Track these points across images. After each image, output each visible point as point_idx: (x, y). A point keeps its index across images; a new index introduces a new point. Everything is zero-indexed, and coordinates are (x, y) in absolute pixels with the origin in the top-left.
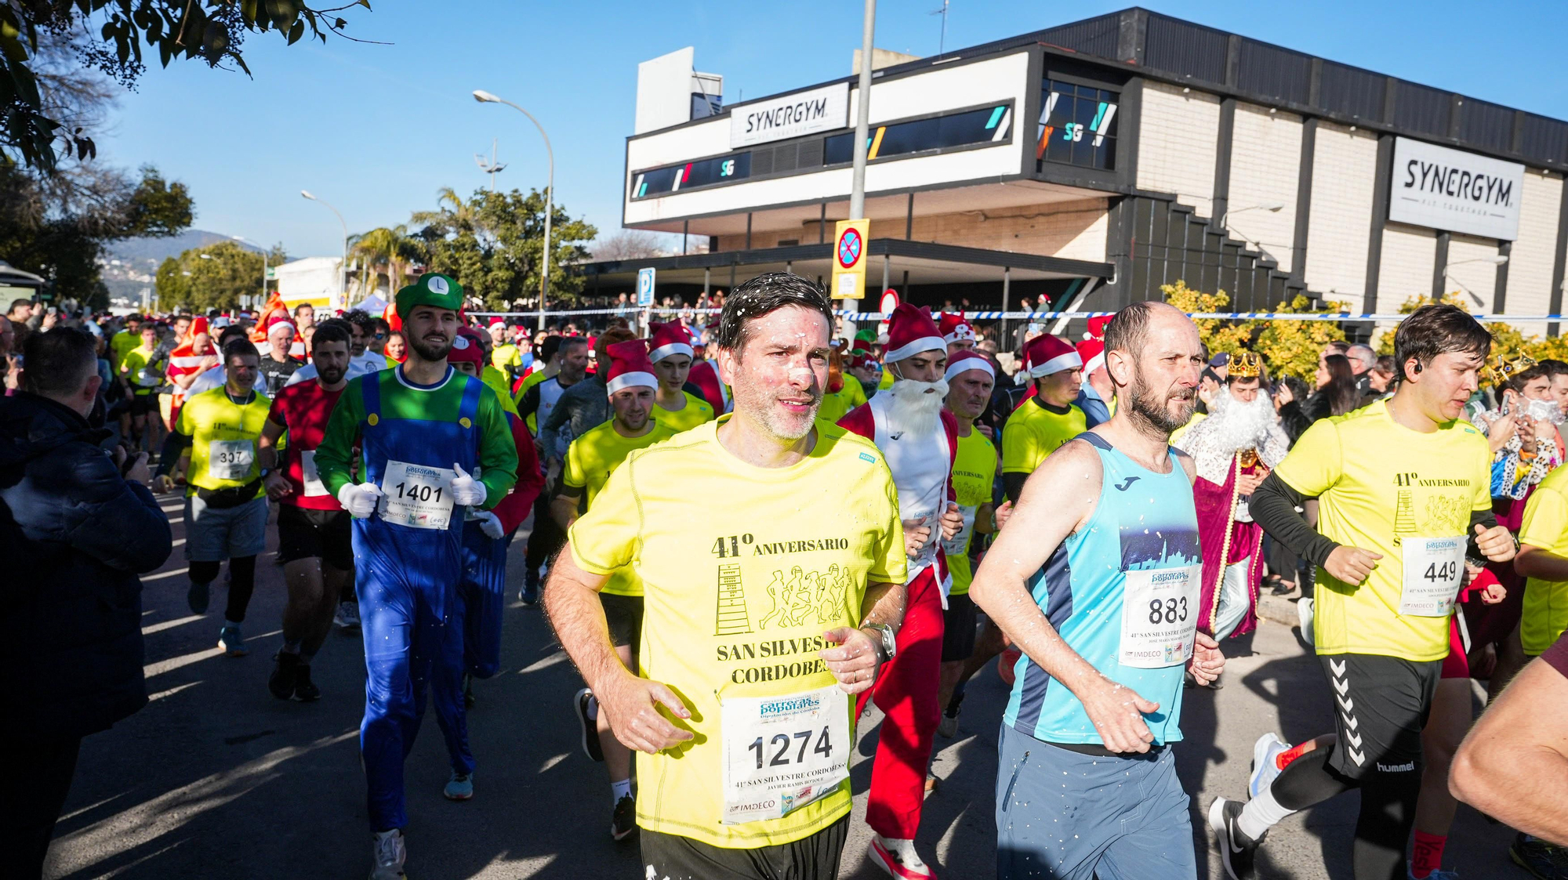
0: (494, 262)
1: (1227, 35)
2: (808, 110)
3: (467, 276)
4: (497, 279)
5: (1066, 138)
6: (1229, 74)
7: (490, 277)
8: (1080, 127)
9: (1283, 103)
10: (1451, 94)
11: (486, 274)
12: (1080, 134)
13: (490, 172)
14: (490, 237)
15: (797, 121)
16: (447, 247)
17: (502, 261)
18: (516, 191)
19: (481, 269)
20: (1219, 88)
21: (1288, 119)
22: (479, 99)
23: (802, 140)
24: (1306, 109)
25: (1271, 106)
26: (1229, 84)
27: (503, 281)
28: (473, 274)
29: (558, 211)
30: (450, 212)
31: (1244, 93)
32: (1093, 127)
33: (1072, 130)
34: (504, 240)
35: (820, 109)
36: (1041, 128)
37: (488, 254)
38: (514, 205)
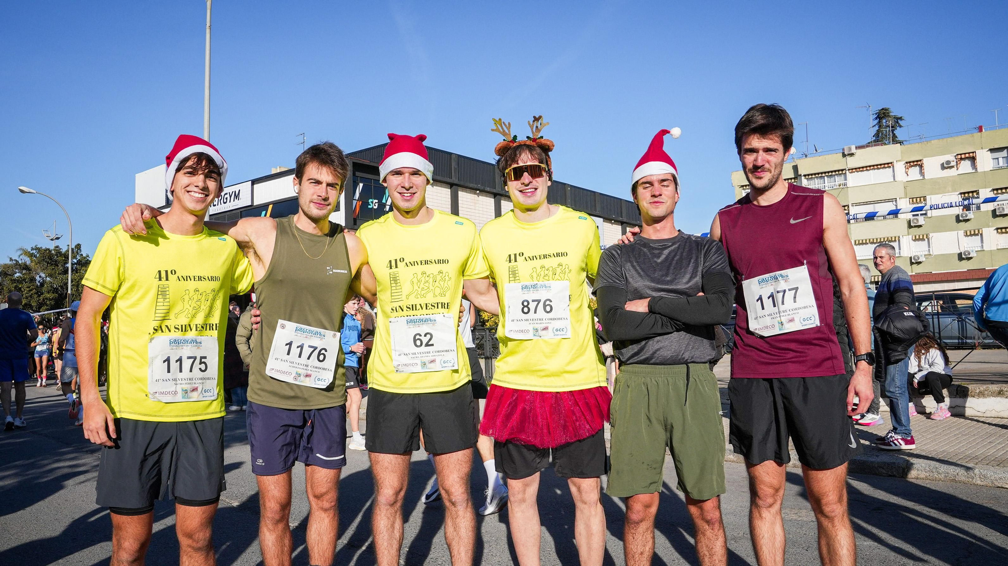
0: (44, 289)
1: (451, 154)
2: (230, 197)
3: (27, 298)
4: (46, 299)
5: (369, 207)
6: (453, 174)
7: (41, 298)
8: (377, 201)
9: (482, 188)
10: (565, 184)
11: (39, 296)
12: (377, 205)
13: (52, 240)
14: (43, 275)
15: (224, 203)
16: (13, 281)
17: (50, 288)
18: (57, 247)
19: (36, 293)
20: (449, 180)
21: (486, 196)
22: (22, 191)
23: (228, 213)
24: (494, 191)
25: (477, 190)
26: (454, 178)
27: (50, 300)
28: (31, 296)
29: (85, 258)
30: (16, 261)
31: (462, 183)
32: (384, 201)
33: (372, 202)
34: (50, 276)
35: (237, 196)
36: (355, 202)
37: (42, 285)
38: (57, 255)
